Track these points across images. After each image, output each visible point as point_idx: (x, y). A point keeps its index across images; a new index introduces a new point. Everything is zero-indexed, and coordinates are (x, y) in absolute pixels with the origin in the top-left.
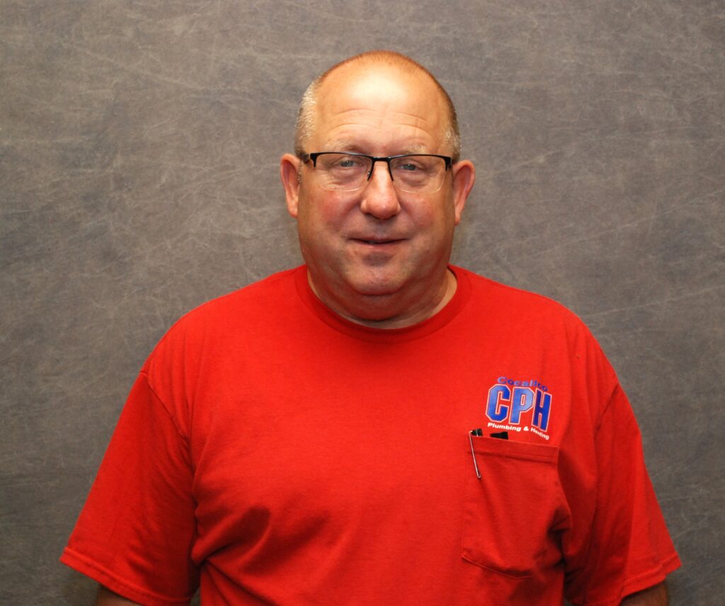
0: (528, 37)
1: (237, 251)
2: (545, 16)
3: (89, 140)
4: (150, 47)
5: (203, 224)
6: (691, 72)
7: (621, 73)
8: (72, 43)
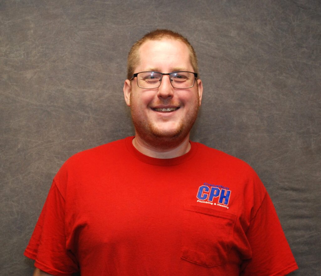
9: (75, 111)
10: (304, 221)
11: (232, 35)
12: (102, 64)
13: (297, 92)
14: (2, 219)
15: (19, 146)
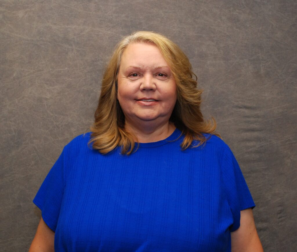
0: (160, 20)
1: (44, 104)
2: (166, 12)
4: (9, 22)
5: (30, 93)
6: (223, 35)
7: (196, 35)
9: (61, 44)
10: (256, 134)
12: (83, 4)
13: (248, 26)
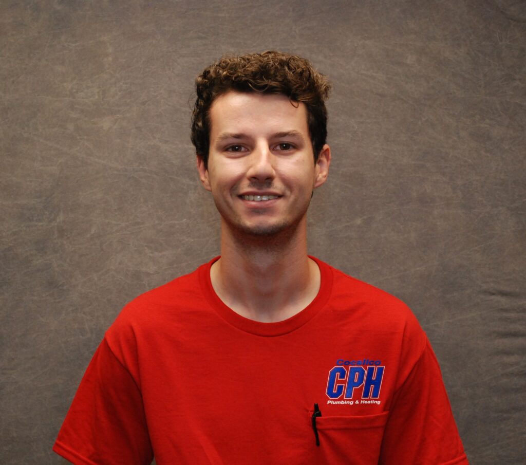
0: (351, 136)
1: (144, 283)
2: (362, 123)
3: (40, 202)
4: (85, 137)
5: (120, 264)
6: (462, 163)
7: (413, 163)
8: (30, 134)
9: (175, 177)
10: (519, 341)
11: (408, 62)
13: (507, 147)
14: (69, 340)
15: (93, 231)
